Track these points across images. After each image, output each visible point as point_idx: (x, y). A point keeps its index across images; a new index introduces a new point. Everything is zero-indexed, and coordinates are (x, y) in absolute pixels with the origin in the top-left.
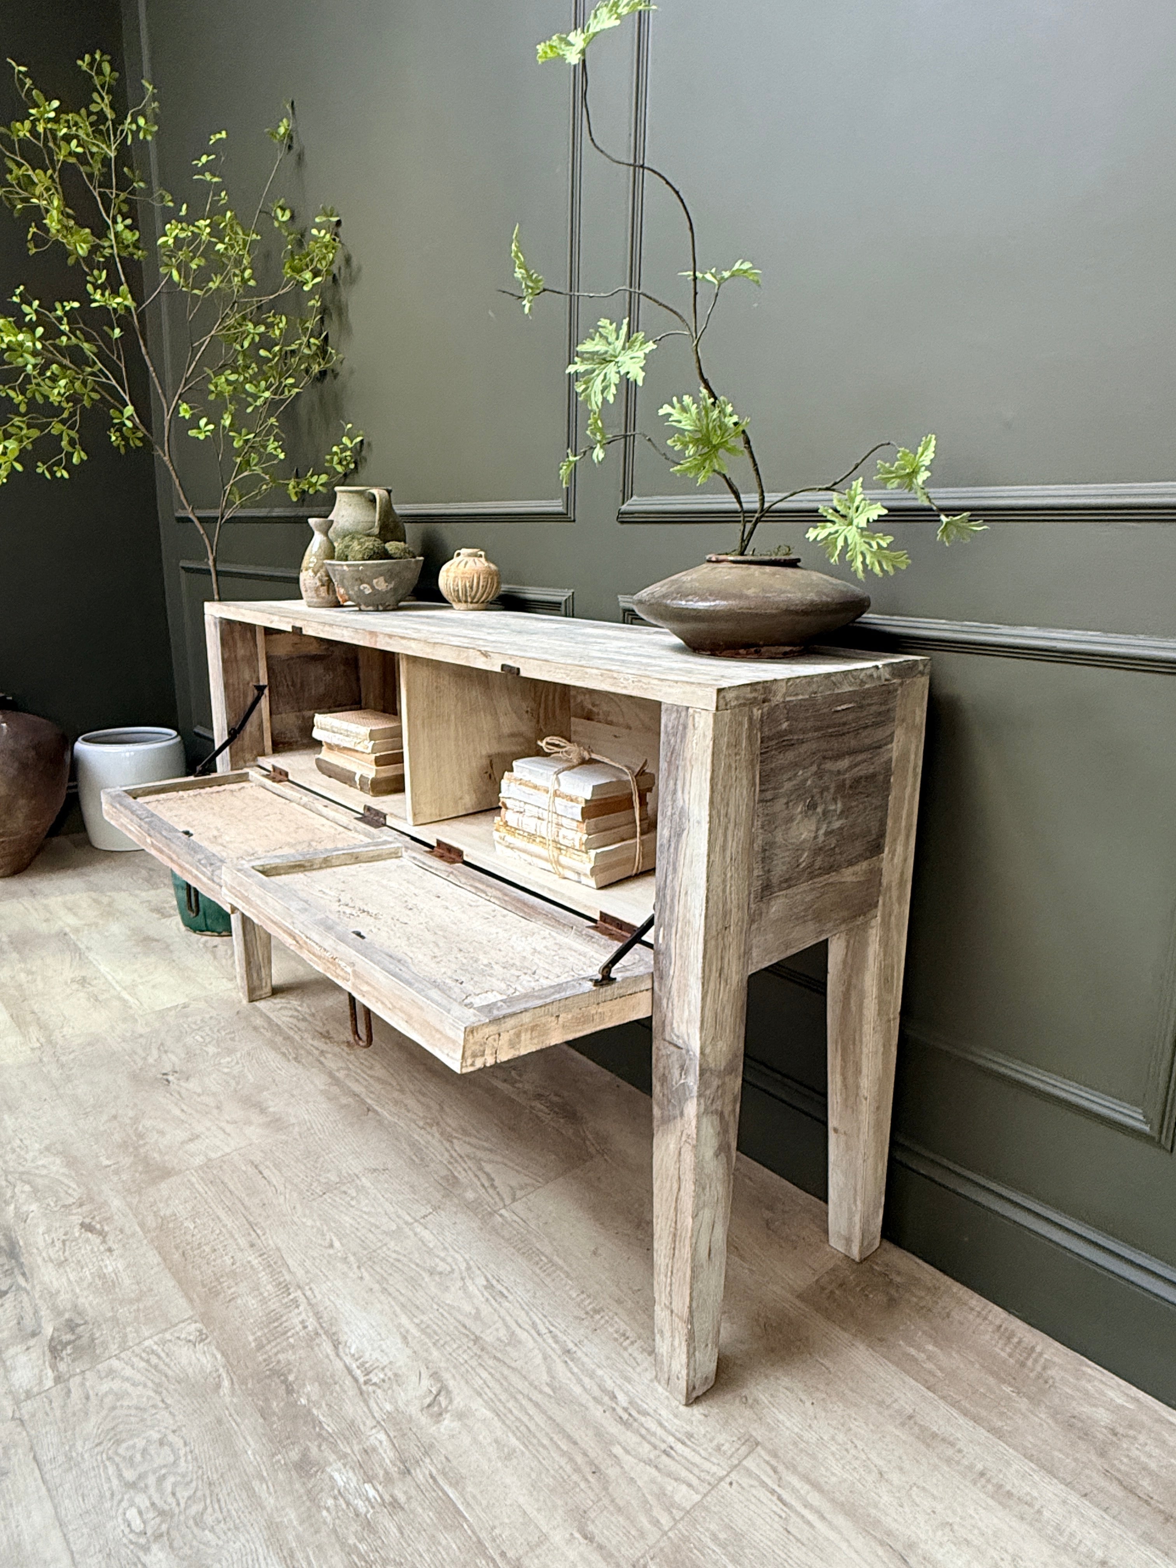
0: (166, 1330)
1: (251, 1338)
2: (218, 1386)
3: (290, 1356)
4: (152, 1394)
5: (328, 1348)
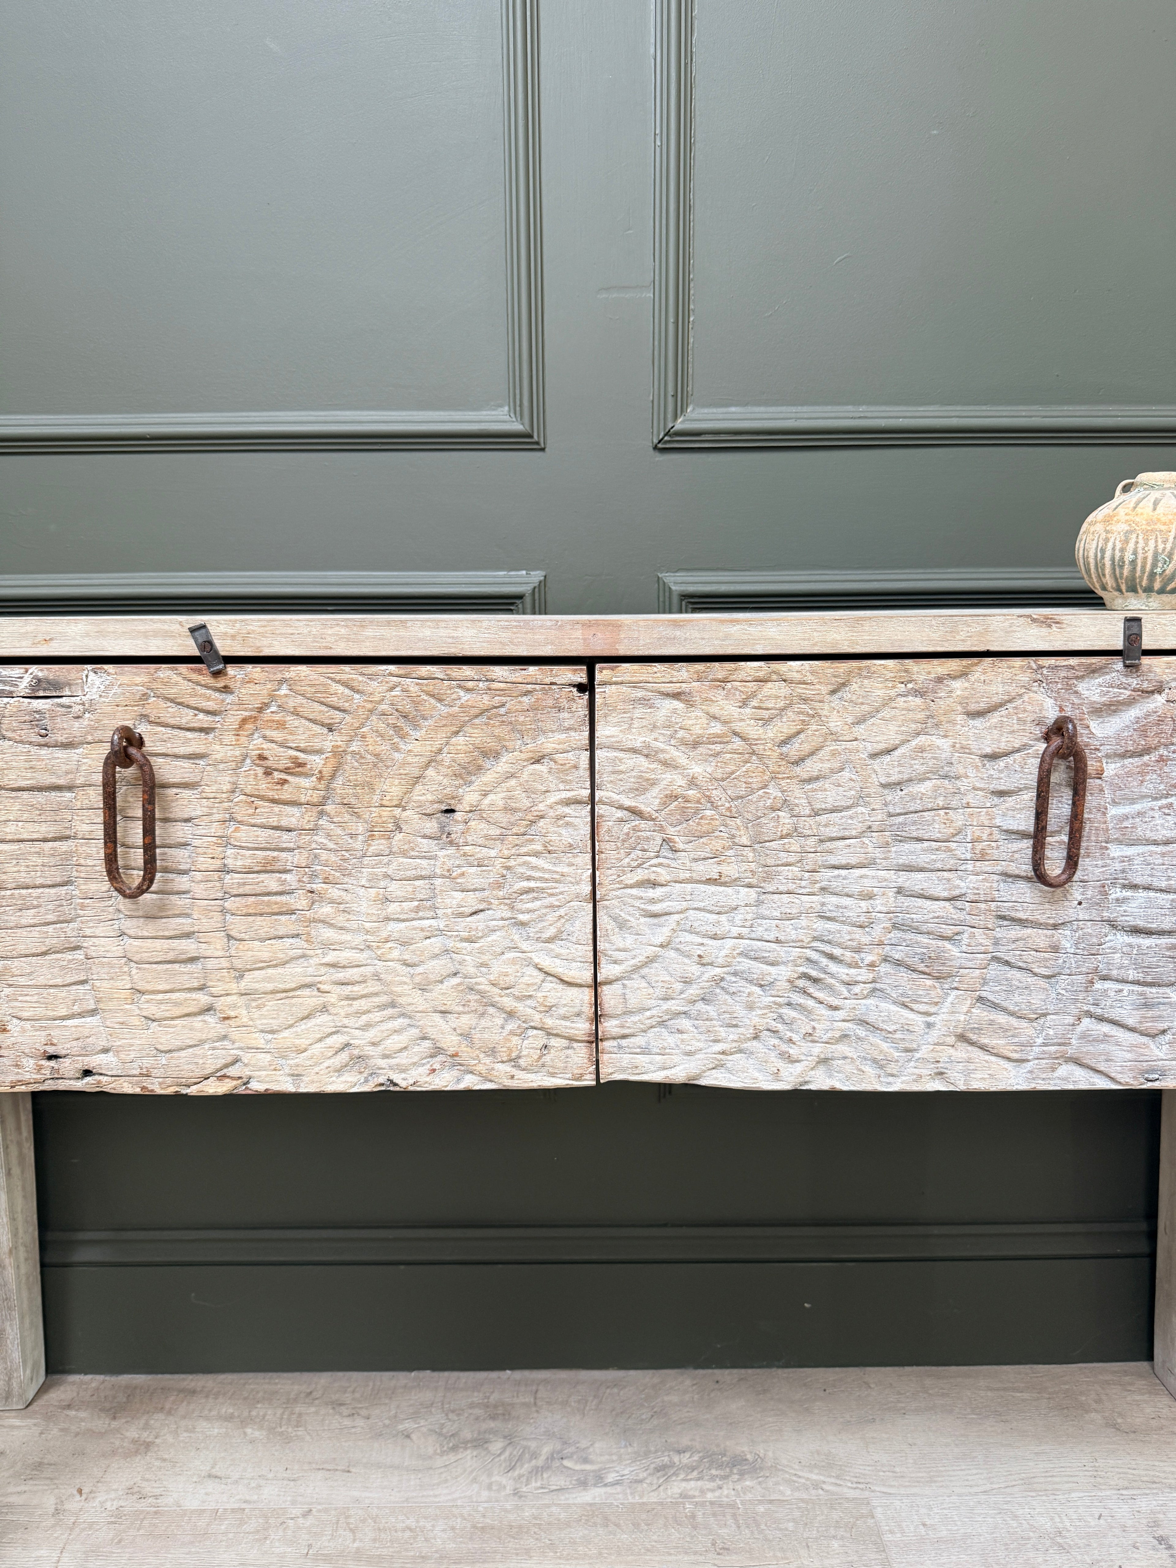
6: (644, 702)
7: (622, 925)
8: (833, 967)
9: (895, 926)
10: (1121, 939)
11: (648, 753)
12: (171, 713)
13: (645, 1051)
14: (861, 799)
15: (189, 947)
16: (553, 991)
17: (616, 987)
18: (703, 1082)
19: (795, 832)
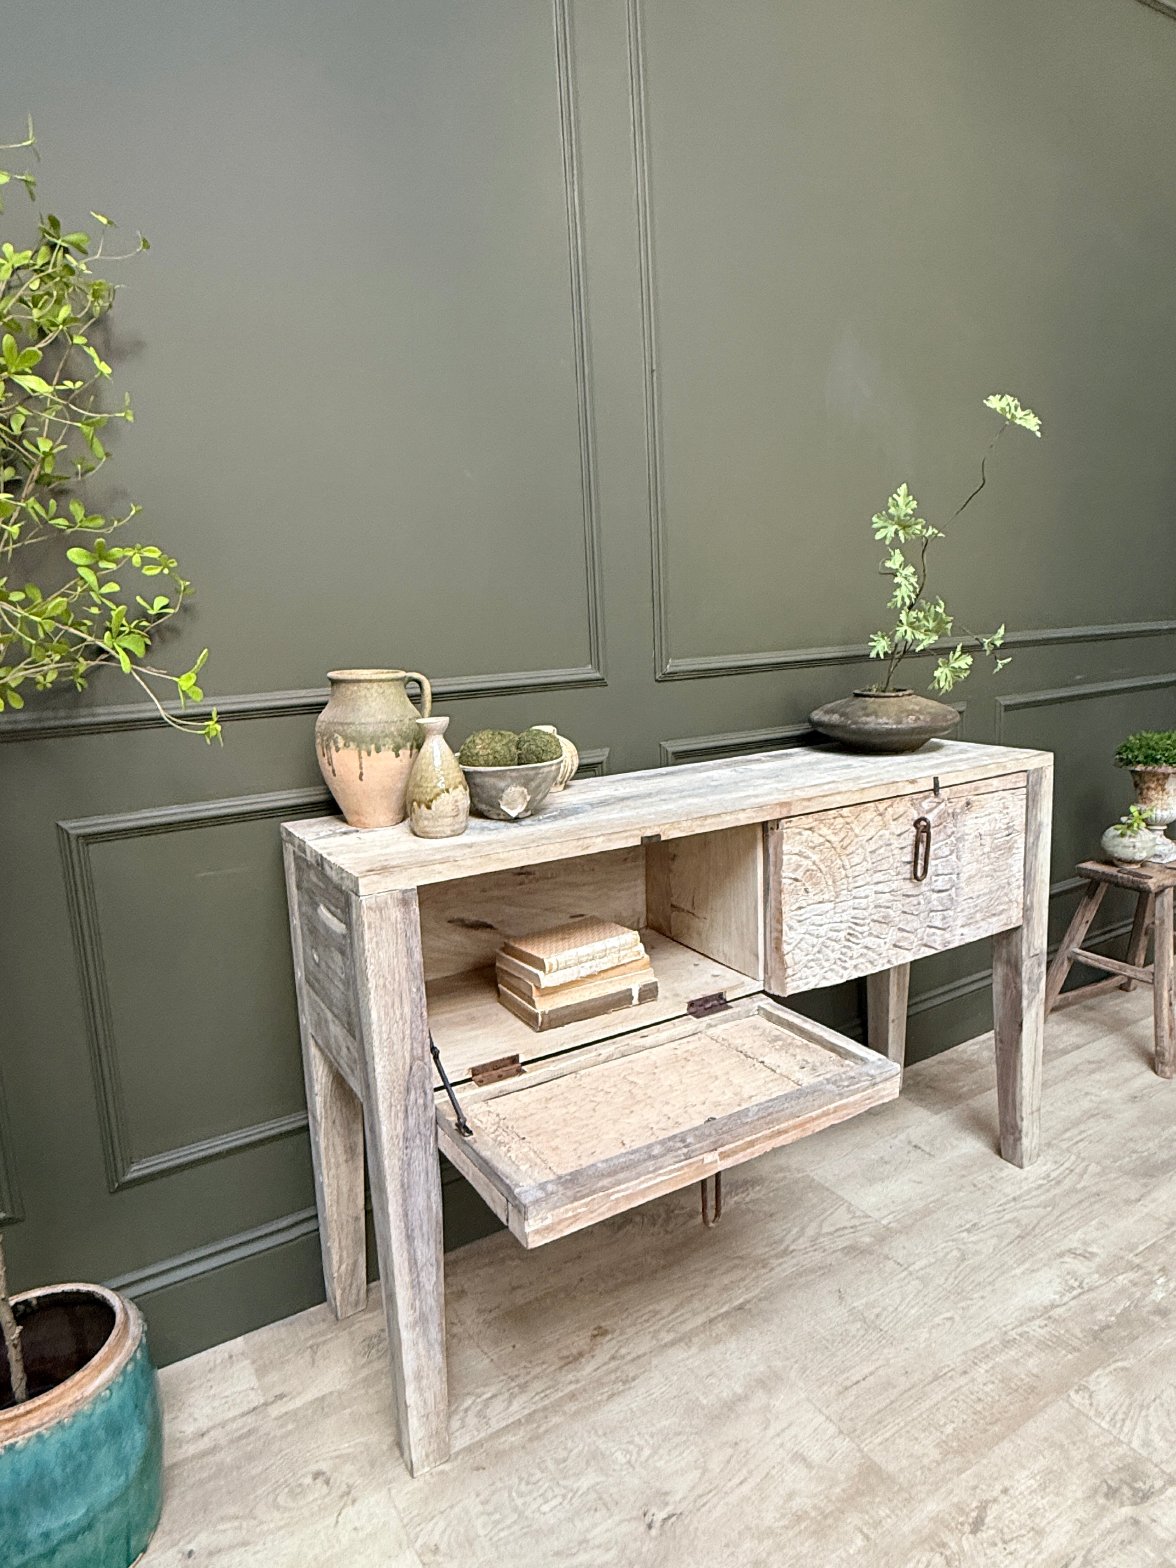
0: (1087, 1416)
1: (1070, 1357)
2: (1124, 1369)
3: (1077, 1332)
4: (1152, 1409)
5: (1059, 1311)
6: (800, 834)
7: (791, 928)
8: (857, 928)
9: (875, 907)
10: (936, 896)
11: (799, 854)
13: (801, 979)
14: (865, 859)
17: (790, 955)
18: (818, 987)
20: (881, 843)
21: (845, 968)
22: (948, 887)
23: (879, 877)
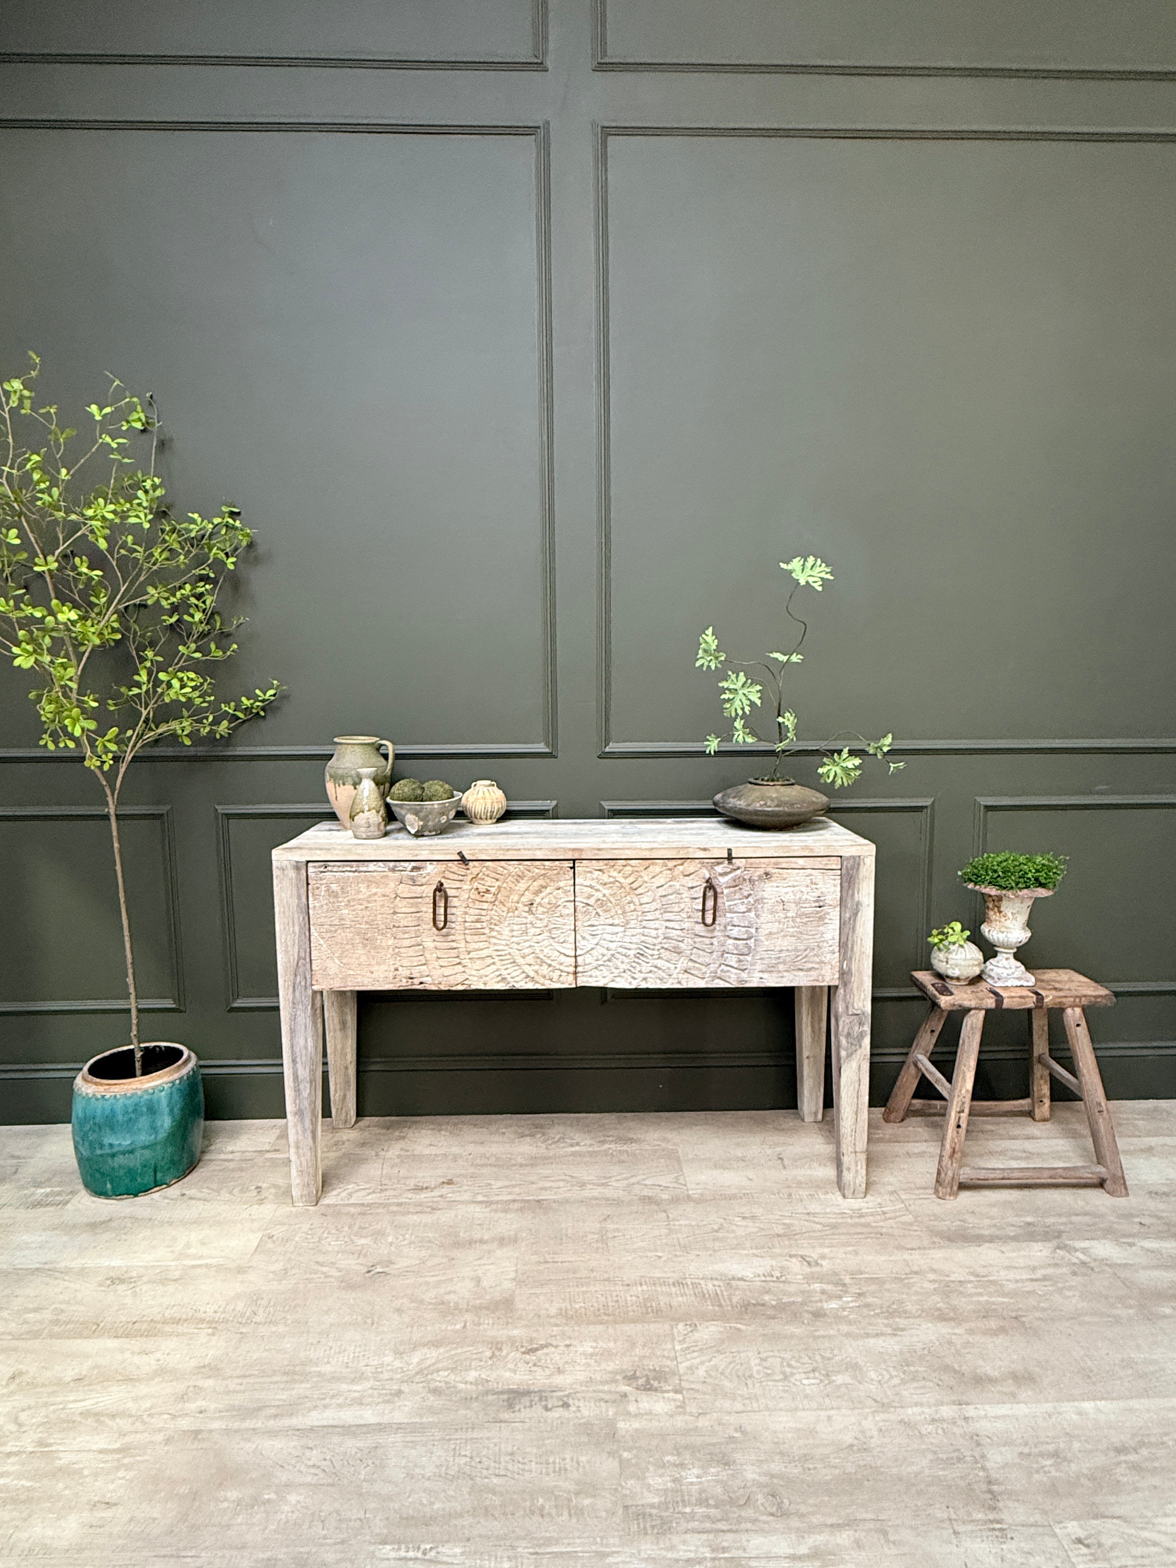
6: (590, 872)
7: (584, 938)
8: (647, 950)
9: (665, 938)
10: (731, 941)
11: (591, 887)
12: (451, 876)
13: (591, 976)
14: (654, 900)
15: (454, 945)
16: (563, 958)
17: (582, 957)
18: (607, 986)
19: (635, 910)
20: (670, 891)
21: (634, 978)
22: (745, 937)
23: (668, 916)
